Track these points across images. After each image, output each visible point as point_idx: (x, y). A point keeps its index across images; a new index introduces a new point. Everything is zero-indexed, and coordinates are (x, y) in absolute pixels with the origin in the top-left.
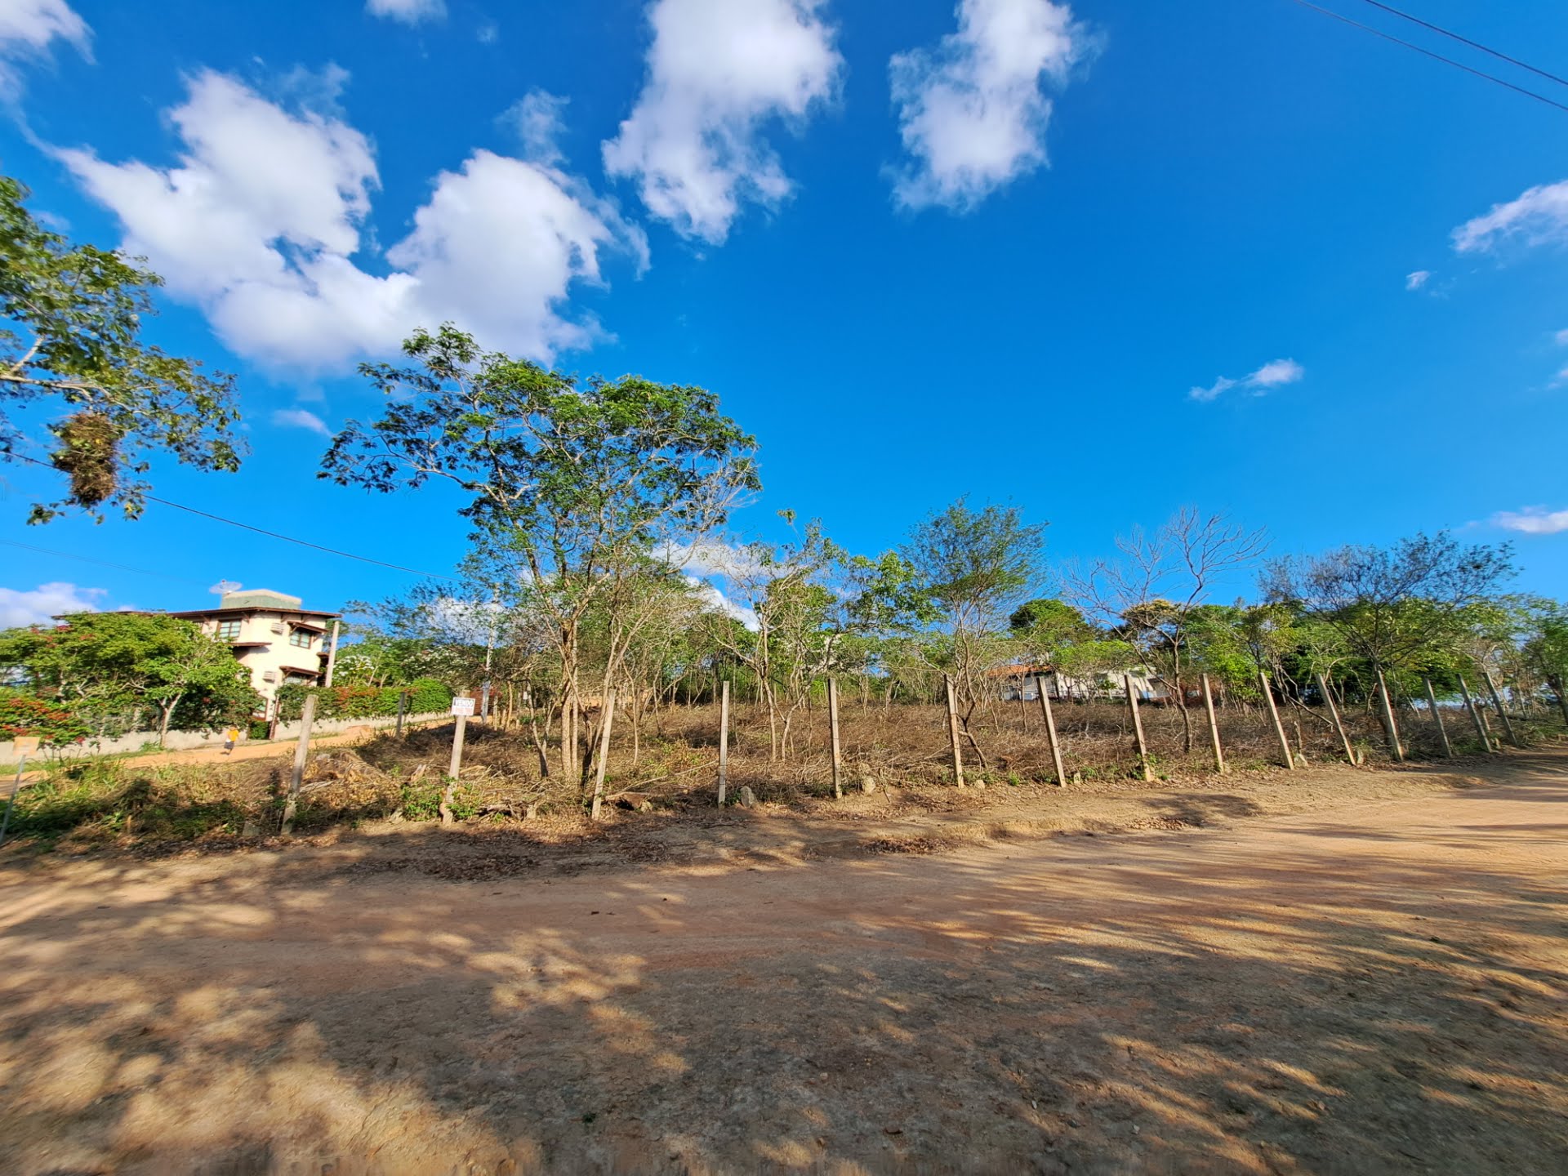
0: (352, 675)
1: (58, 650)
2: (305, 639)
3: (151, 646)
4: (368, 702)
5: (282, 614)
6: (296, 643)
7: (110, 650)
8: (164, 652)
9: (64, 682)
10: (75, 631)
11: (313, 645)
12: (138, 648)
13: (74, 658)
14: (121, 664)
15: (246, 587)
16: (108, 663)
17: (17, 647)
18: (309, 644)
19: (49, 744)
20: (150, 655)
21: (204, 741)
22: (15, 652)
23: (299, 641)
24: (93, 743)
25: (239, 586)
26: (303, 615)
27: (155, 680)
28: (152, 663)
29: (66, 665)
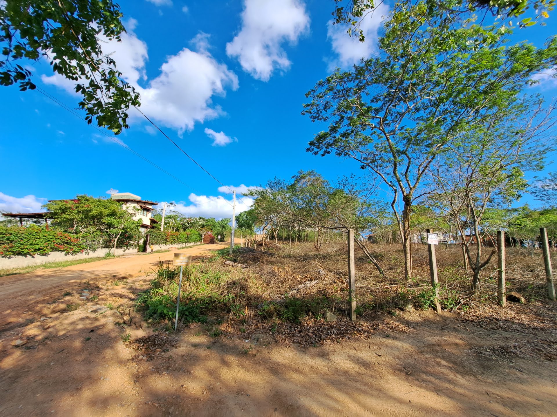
0: (168, 227)
1: (75, 211)
2: (145, 212)
3: (109, 211)
4: (176, 238)
5: (137, 202)
6: (142, 214)
7: (94, 212)
8: (113, 214)
9: (75, 226)
10: (82, 203)
11: (148, 215)
12: (105, 212)
13: (81, 215)
14: (97, 219)
15: (120, 192)
16: (93, 218)
17: (60, 209)
18: (147, 214)
19: (71, 253)
20: (108, 215)
21: (124, 253)
22: (60, 211)
23: (143, 213)
24: (86, 253)
25: (117, 191)
26: (144, 203)
27: (110, 226)
28: (109, 219)
29: (78, 218)
